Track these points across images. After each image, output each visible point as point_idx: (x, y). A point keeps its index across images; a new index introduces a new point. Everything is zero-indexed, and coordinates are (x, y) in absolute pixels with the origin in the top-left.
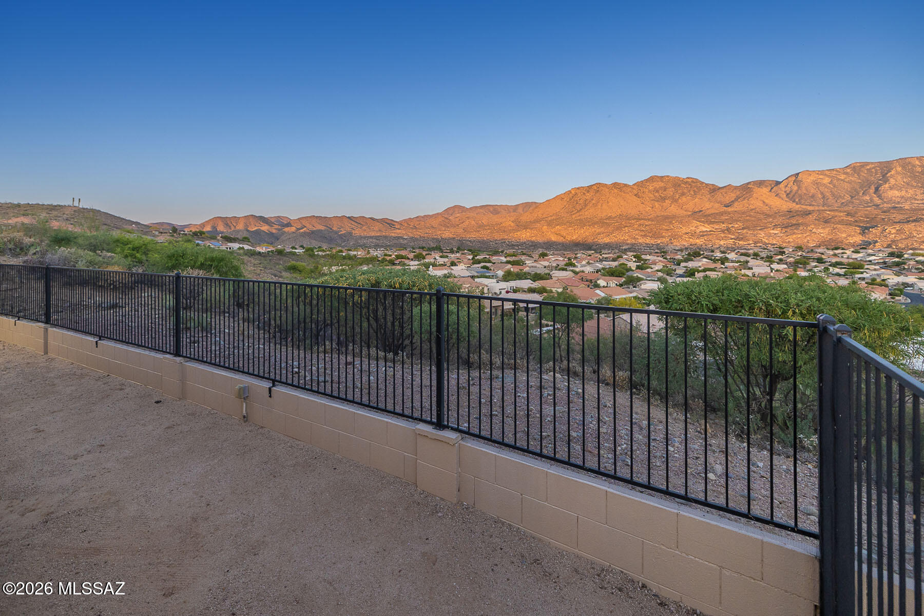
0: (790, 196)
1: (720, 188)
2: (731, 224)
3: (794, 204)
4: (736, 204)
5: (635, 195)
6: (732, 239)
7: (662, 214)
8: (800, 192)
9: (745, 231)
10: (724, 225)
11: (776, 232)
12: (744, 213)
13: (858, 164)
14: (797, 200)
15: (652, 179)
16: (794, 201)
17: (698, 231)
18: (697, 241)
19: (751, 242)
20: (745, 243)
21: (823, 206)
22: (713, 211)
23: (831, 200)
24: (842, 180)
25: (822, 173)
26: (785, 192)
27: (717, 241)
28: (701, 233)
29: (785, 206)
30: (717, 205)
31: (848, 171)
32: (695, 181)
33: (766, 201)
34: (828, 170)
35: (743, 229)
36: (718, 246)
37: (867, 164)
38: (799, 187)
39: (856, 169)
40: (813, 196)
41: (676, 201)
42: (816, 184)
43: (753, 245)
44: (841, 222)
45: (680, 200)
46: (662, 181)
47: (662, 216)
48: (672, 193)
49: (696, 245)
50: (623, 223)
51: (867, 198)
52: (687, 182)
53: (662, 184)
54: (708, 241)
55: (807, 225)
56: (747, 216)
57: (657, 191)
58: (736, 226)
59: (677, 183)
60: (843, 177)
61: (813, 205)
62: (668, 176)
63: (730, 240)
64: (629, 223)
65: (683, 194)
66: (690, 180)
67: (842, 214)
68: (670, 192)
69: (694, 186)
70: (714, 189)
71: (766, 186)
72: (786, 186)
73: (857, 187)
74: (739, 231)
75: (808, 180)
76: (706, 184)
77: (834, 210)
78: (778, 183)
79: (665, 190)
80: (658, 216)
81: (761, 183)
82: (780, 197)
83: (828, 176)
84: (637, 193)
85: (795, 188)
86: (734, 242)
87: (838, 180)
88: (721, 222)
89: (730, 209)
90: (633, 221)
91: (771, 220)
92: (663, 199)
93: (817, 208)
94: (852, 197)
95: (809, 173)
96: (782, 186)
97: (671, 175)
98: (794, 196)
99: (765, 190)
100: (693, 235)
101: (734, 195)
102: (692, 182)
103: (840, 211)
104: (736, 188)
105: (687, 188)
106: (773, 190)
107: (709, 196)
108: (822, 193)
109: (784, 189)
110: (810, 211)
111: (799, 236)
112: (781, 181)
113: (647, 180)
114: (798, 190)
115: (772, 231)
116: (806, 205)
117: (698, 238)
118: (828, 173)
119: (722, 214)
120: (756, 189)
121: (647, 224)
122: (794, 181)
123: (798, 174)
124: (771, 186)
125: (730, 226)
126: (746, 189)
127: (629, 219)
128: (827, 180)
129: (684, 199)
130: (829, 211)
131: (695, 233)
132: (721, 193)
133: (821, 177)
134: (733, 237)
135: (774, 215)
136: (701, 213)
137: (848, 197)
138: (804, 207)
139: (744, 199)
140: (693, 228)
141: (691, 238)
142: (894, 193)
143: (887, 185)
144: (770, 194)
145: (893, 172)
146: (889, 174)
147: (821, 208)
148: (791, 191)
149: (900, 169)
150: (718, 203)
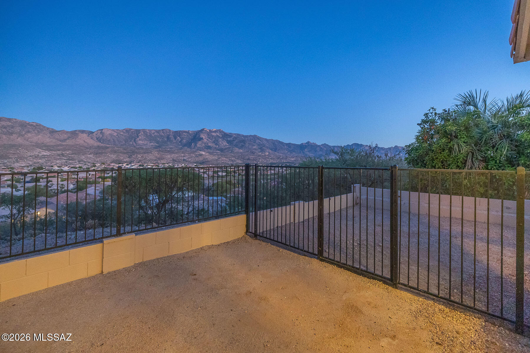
0: (99, 140)
1: (57, 131)
2: (64, 151)
3: (100, 144)
4: (68, 141)
6: (65, 159)
7: (10, 143)
9: (73, 155)
10: (59, 152)
11: (91, 156)
12: (73, 146)
13: (128, 129)
14: (102, 141)
16: (100, 142)
17: (40, 155)
18: (40, 161)
19: (77, 161)
20: (73, 162)
21: (114, 145)
22: (52, 144)
23: (117, 143)
24: (121, 135)
25: (113, 130)
26: (96, 137)
27: (54, 161)
28: (43, 156)
30: (54, 140)
31: (124, 131)
32: (39, 125)
33: (86, 141)
34: (116, 130)
35: (72, 154)
36: (55, 164)
37: (132, 129)
38: (103, 136)
39: (128, 131)
40: (109, 140)
41: (22, 135)
42: (110, 135)
43: (78, 163)
44: (121, 152)
45: (26, 135)
46: (10, 122)
48: (19, 130)
49: (38, 163)
51: (131, 143)
52: (32, 125)
53: (10, 124)
54: (48, 161)
55: (106, 153)
56: (75, 148)
57: (5, 128)
58: (68, 152)
59: (24, 125)
60: (122, 133)
61: (109, 144)
62: (15, 119)
63: (64, 160)
65: (28, 132)
66: (34, 124)
67: (121, 149)
68: (17, 129)
69: (38, 128)
70: (53, 132)
71: (86, 133)
72: (97, 134)
73: (128, 138)
74: (69, 155)
75: (107, 133)
76: (47, 128)
77: (118, 147)
78: (93, 133)
79: (12, 128)
81: (83, 132)
82: (93, 140)
83: (116, 132)
86: (66, 161)
87: (120, 134)
88: (57, 150)
89: (64, 143)
91: (88, 150)
92: (11, 133)
93: (111, 146)
94: (126, 142)
95: (108, 130)
96: (94, 134)
97: (18, 119)
98: (100, 139)
99: (85, 135)
100: (37, 157)
101: (67, 136)
102: (36, 125)
103: (121, 148)
104: (68, 132)
105: (32, 128)
107: (49, 135)
108: (113, 140)
109: (95, 136)
110: (108, 147)
111: (102, 158)
112: (94, 131)
114: (102, 137)
115: (88, 156)
116: (106, 144)
117: (40, 159)
118: (116, 131)
119: (58, 145)
120: (80, 134)
122: (101, 133)
123: (102, 129)
124: (89, 134)
125: (64, 152)
126: (74, 134)
128: (115, 134)
129: (29, 135)
130: (117, 147)
131: (38, 156)
132: (58, 134)
133: (113, 132)
134: (65, 158)
135: (90, 148)
136: (43, 144)
137: (124, 142)
138: (105, 145)
139: (73, 138)
140: (37, 153)
141: (34, 159)
142: (141, 142)
143: (138, 139)
144: (88, 137)
145: (140, 134)
146: (139, 135)
147: (113, 146)
148: (99, 137)
149: (142, 133)
150: (56, 139)
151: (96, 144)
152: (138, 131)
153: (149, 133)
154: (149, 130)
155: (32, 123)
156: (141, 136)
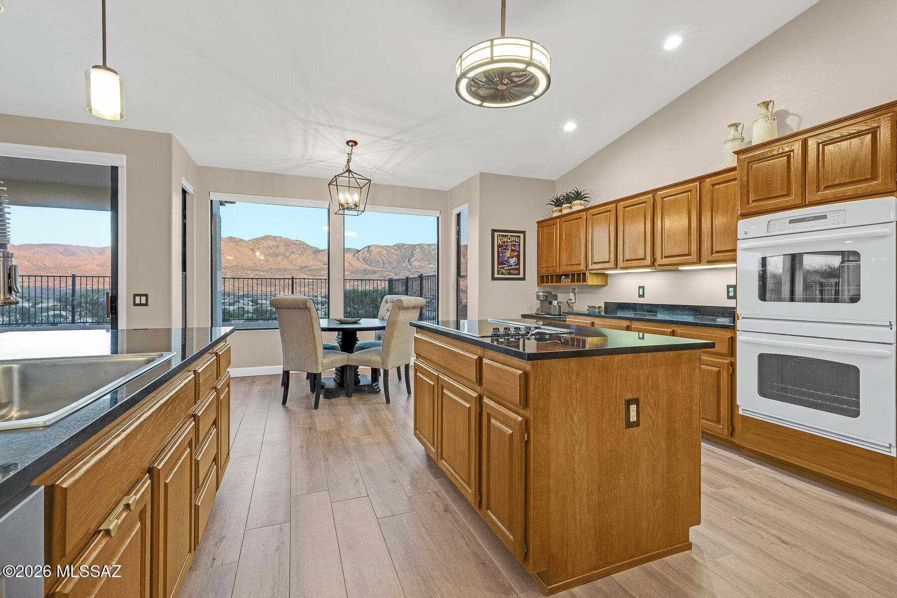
0: (365, 260)
1: (321, 251)
3: (367, 266)
5: (251, 250)
7: (276, 267)
8: (370, 258)
14: (369, 263)
15: (266, 238)
16: (367, 264)
22: (315, 267)
23: (387, 265)
24: (393, 253)
25: (382, 247)
26: (362, 257)
29: (362, 267)
30: (318, 263)
31: (396, 248)
32: (302, 243)
33: (351, 262)
34: (386, 246)
37: (403, 245)
38: (370, 255)
39: (400, 247)
40: (378, 262)
41: (287, 257)
42: (379, 253)
45: (290, 257)
46: (276, 241)
47: (275, 269)
48: (284, 251)
50: (239, 273)
51: (404, 265)
52: (295, 244)
53: (275, 243)
57: (271, 248)
59: (288, 243)
60: (393, 251)
61: (378, 267)
62: (280, 237)
64: (245, 273)
65: (293, 252)
66: (298, 242)
67: (392, 274)
68: (282, 249)
69: (301, 247)
70: (316, 251)
71: (351, 253)
72: (363, 254)
73: (400, 258)
75: (375, 251)
76: (310, 247)
78: (358, 251)
79: (278, 248)
80: (271, 269)
81: (348, 250)
82: (359, 261)
83: (386, 250)
84: (252, 248)
85: (368, 255)
87: (391, 253)
90: (249, 272)
92: (277, 255)
93: (380, 269)
94: (397, 264)
95: (375, 246)
96: (360, 253)
97: (283, 237)
98: (367, 260)
99: (350, 255)
102: (300, 243)
103: (392, 272)
105: (296, 248)
106: (355, 256)
107: (313, 256)
108: (382, 260)
109: (361, 255)
110: (376, 271)
112: (360, 250)
113: (263, 238)
118: (385, 248)
121: (262, 274)
122: (368, 251)
123: (369, 247)
124: (354, 253)
127: (245, 269)
128: (385, 252)
129: (294, 256)
130: (386, 271)
132: (322, 254)
133: (382, 250)
135: (356, 272)
136: (307, 268)
137: (395, 264)
138: (373, 268)
142: (416, 263)
143: (413, 258)
144: (353, 258)
145: (416, 251)
146: (414, 253)
147: (382, 269)
148: (366, 257)
149: (419, 250)
150: (319, 261)
151: (363, 266)
152: (413, 247)
153: (428, 249)
154: (427, 245)
155: (296, 242)
156: (418, 254)
